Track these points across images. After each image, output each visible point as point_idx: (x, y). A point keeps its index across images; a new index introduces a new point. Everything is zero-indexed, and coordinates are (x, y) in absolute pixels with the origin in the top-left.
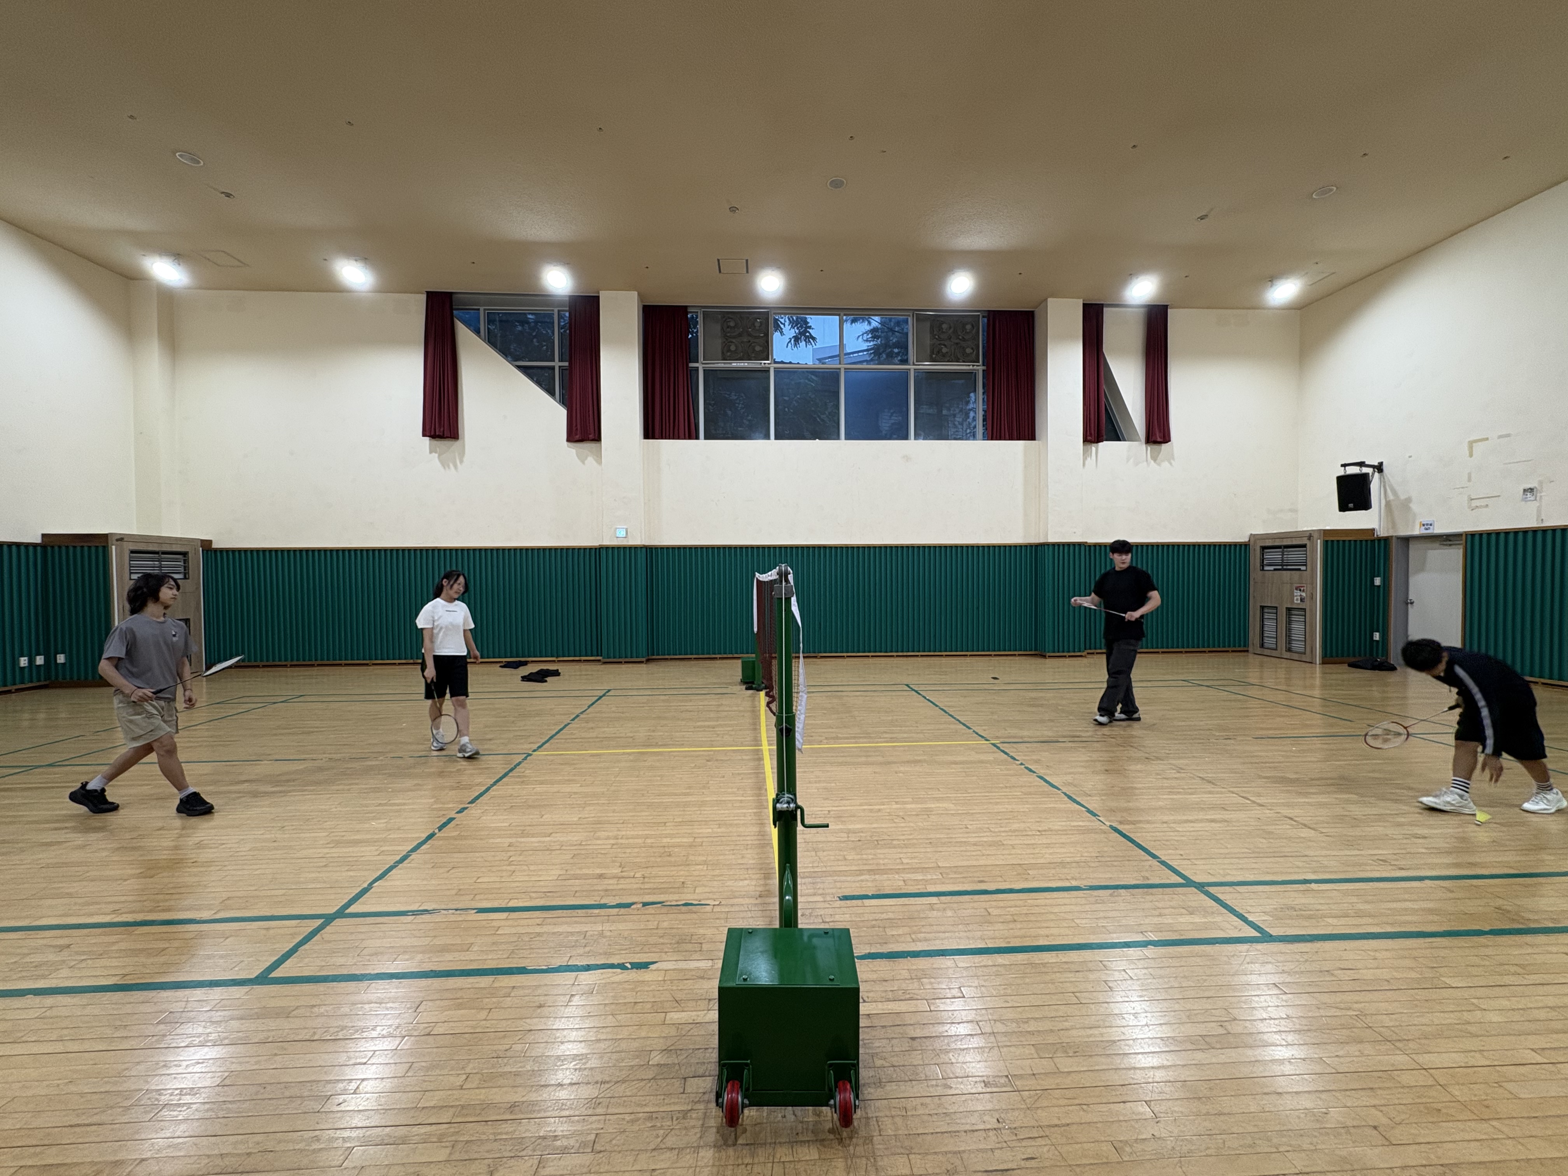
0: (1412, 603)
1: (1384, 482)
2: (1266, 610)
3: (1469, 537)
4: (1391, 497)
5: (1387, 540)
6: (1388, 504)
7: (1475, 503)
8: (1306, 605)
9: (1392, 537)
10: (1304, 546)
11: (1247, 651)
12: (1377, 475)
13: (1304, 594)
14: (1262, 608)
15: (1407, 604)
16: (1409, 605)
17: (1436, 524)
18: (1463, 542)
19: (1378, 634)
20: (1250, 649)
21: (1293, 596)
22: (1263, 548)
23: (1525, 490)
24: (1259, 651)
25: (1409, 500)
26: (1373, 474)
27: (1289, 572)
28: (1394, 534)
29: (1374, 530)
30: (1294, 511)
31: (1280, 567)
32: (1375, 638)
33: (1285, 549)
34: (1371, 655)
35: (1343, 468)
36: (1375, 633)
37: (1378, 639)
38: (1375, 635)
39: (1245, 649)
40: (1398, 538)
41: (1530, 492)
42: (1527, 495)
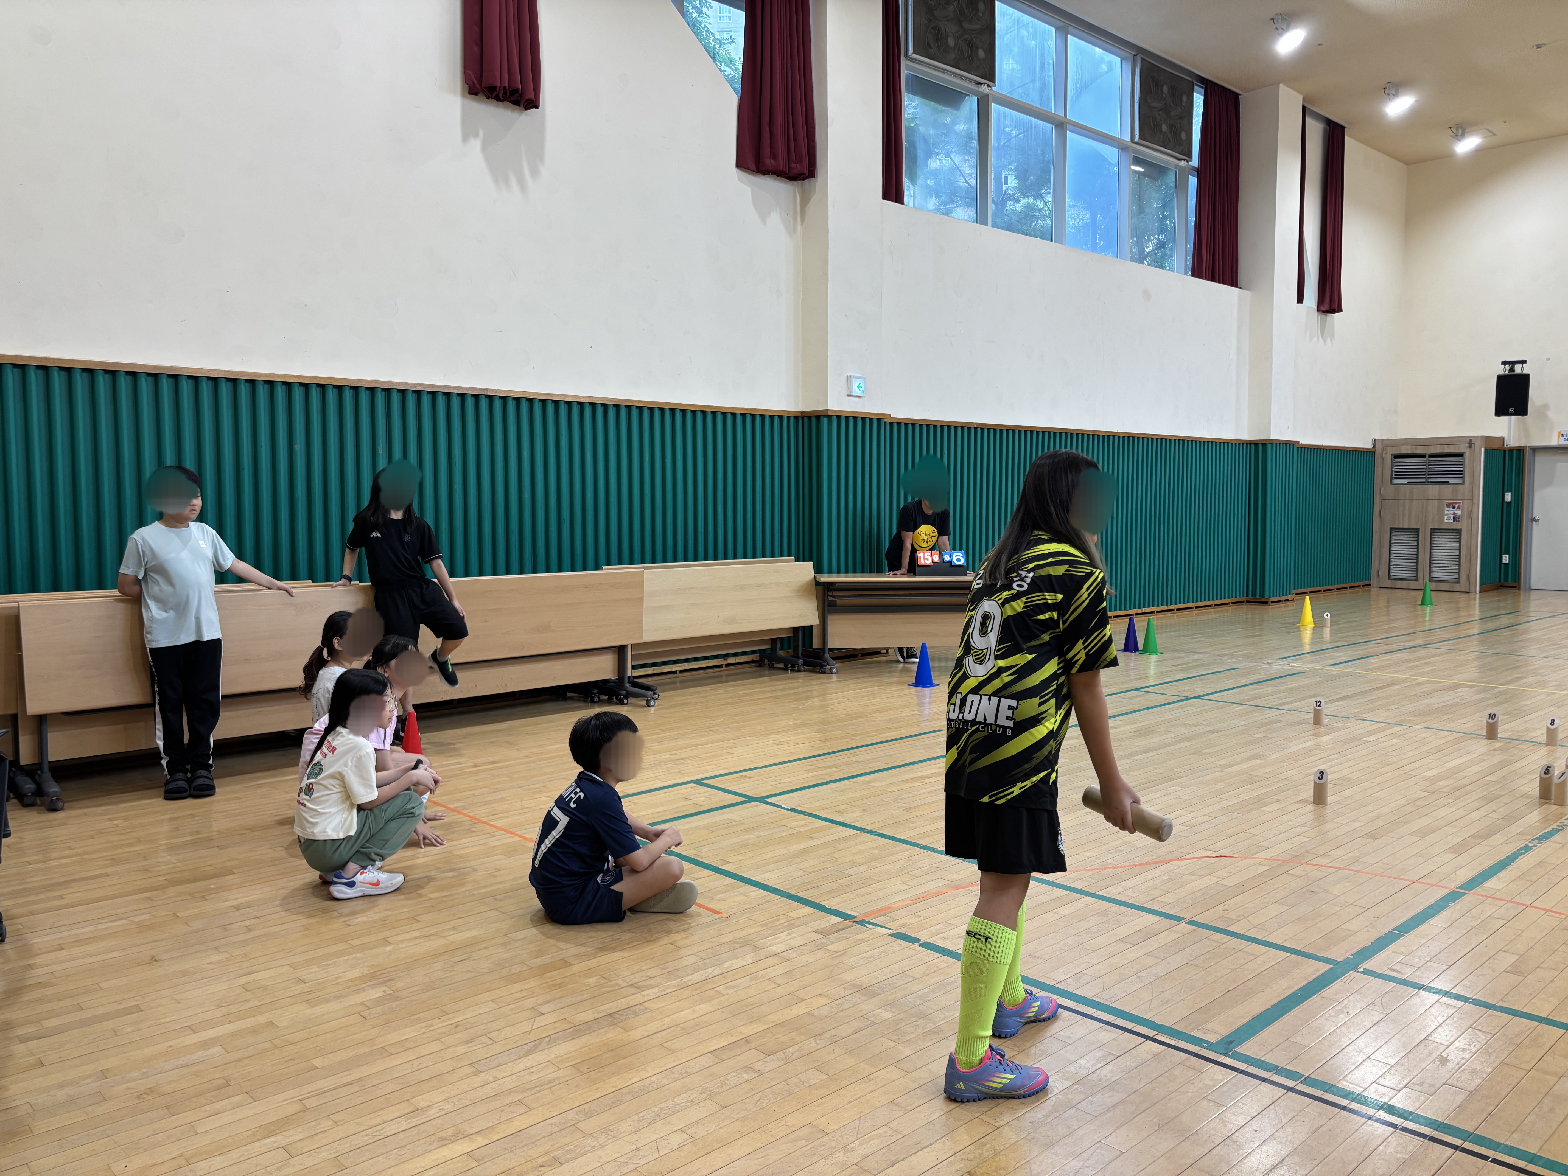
0: (1536, 521)
2: (1393, 534)
5: (1520, 451)
8: (1462, 525)
10: (1461, 455)
11: (1372, 585)
13: (1459, 512)
14: (1391, 529)
15: (1532, 521)
19: (1507, 556)
20: (1374, 582)
21: (1441, 514)
22: (1398, 457)
24: (1389, 584)
25: (1545, 407)
27: (1437, 486)
28: (1527, 445)
29: (1503, 438)
31: (1423, 480)
32: (1504, 561)
33: (1431, 459)
34: (1500, 581)
35: (1503, 366)
36: (1504, 556)
37: (1507, 562)
38: (1504, 558)
39: (1366, 583)
40: (1531, 449)
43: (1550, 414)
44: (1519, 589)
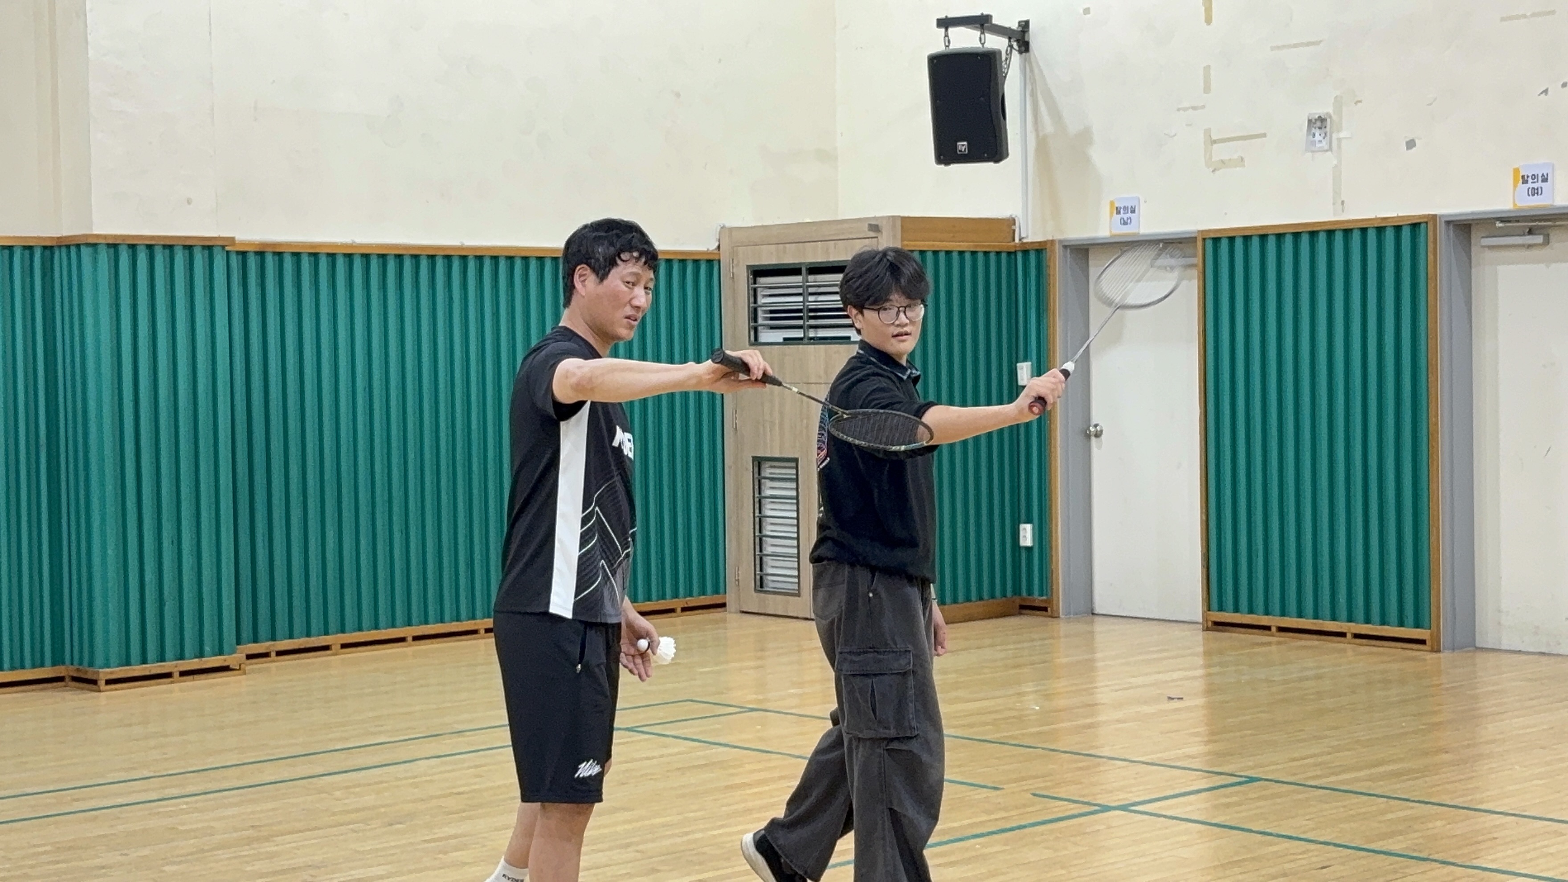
0: (1098, 435)
1: (1034, 83)
2: (767, 472)
3: (1209, 244)
4: (1049, 127)
5: (1040, 250)
6: (1042, 146)
7: (1220, 152)
9: (1053, 241)
11: (723, 605)
12: (1015, 56)
14: (759, 462)
15: (1088, 436)
16: (1093, 439)
17: (1143, 210)
18: (1198, 260)
19: (1028, 527)
20: (730, 598)
22: (758, 272)
23: (1310, 121)
24: (753, 600)
25: (1085, 137)
26: (1009, 54)
27: (822, 348)
28: (1058, 237)
29: (1012, 221)
30: (827, 157)
31: (799, 334)
32: (1022, 542)
33: (811, 278)
34: (1017, 591)
35: (942, 31)
36: (1022, 526)
37: (1030, 543)
38: (1022, 532)
39: (717, 600)
40: (1065, 247)
41: (1320, 128)
42: (1314, 135)
43: (1096, 154)
44: (1054, 614)
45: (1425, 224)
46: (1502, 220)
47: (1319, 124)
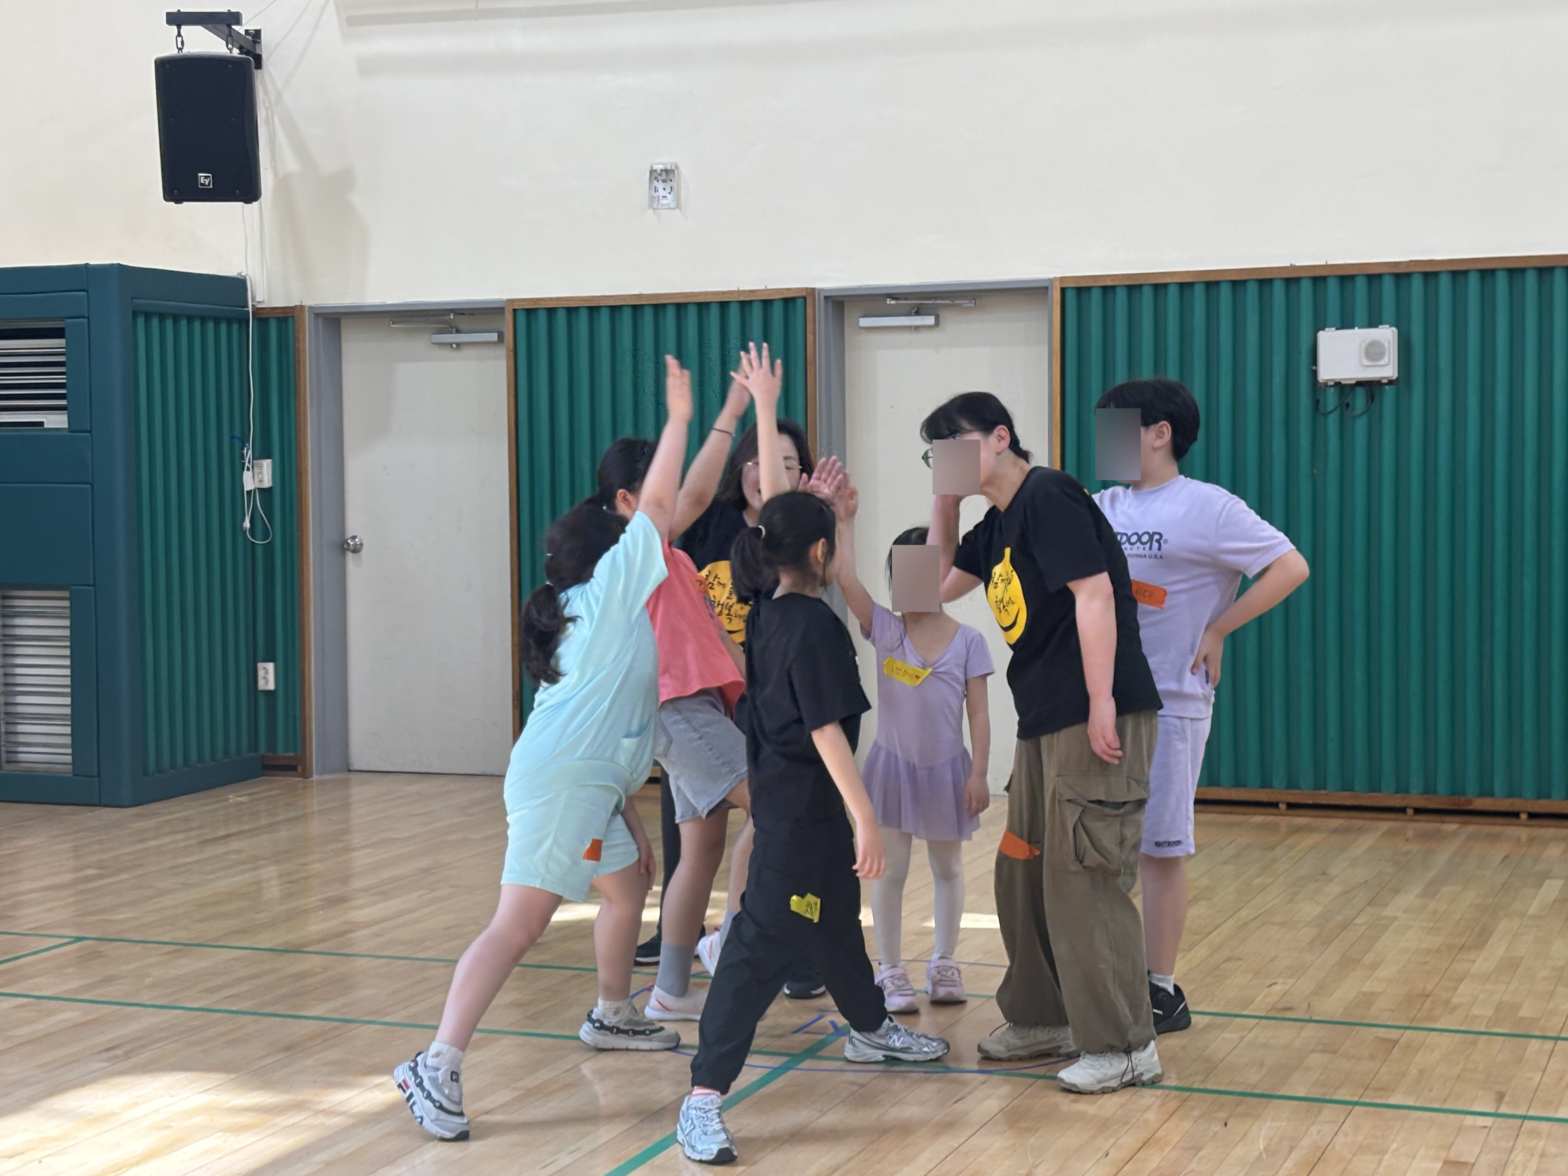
0: (356, 550)
3: (522, 318)
5: (284, 320)
9: (302, 307)
15: (344, 551)
16: (350, 556)
18: (507, 336)
19: (270, 666)
23: (652, 172)
25: (347, 178)
28: (307, 303)
32: (262, 685)
37: (271, 686)
38: (261, 673)
40: (317, 315)
41: (664, 181)
42: (656, 190)
43: (360, 201)
44: (306, 774)
45: (802, 300)
46: (893, 297)
47: (664, 176)
